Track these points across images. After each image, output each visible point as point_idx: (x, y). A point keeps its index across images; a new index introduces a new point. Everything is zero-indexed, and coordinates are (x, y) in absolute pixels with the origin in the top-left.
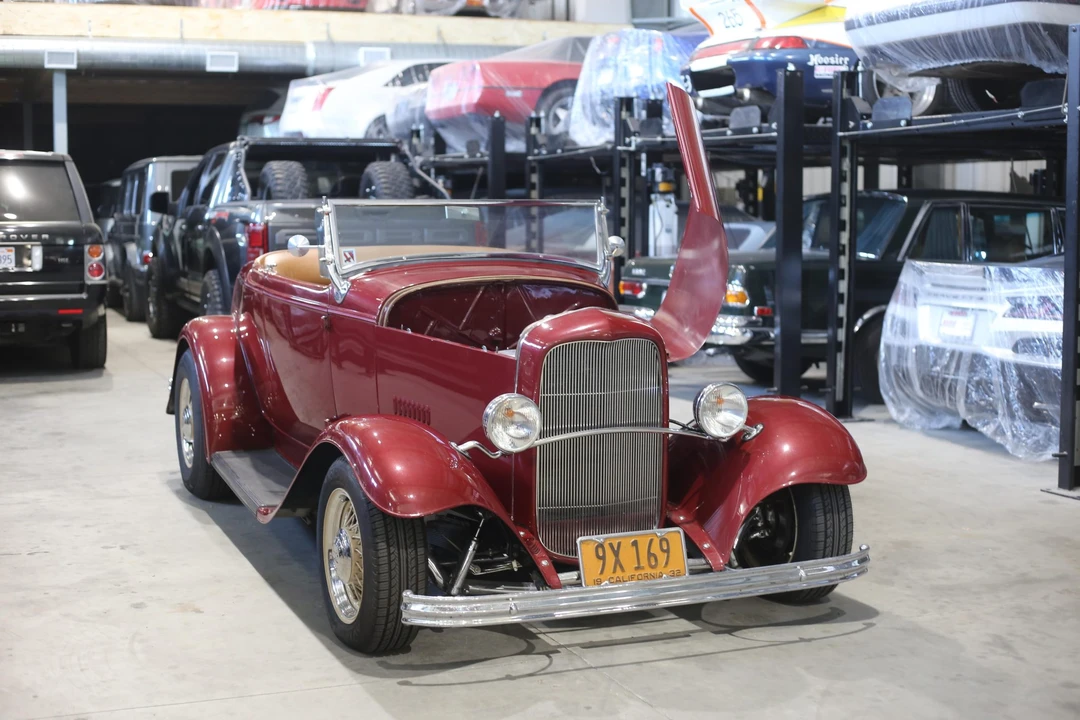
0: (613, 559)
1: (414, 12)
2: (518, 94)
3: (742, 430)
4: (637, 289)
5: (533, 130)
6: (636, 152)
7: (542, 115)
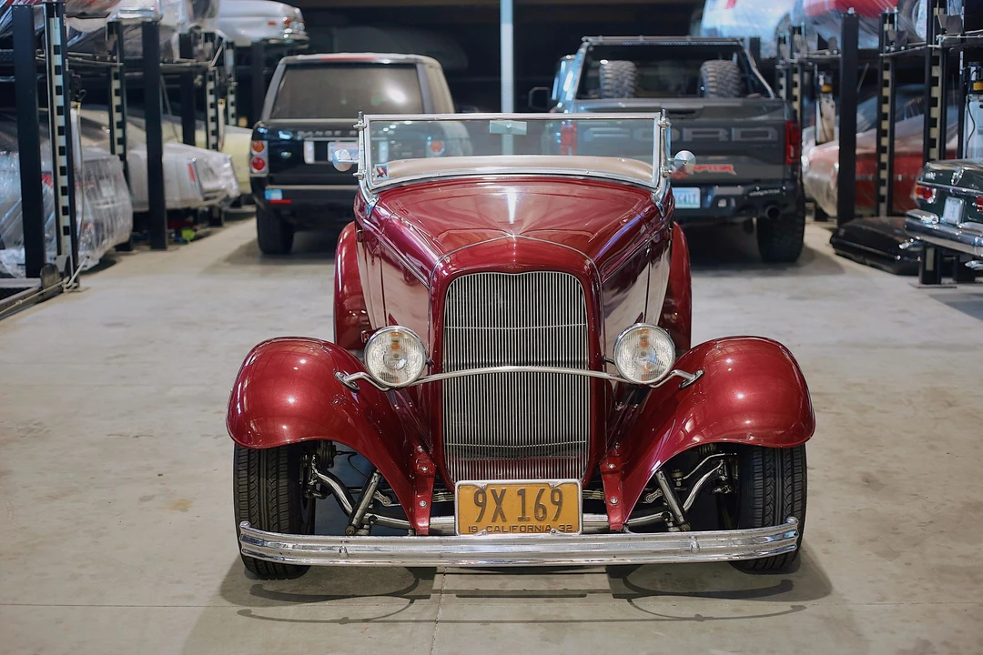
0: (494, 506)
3: (677, 377)
4: (928, 194)
5: (887, 27)
6: (945, 50)
7: (896, 11)
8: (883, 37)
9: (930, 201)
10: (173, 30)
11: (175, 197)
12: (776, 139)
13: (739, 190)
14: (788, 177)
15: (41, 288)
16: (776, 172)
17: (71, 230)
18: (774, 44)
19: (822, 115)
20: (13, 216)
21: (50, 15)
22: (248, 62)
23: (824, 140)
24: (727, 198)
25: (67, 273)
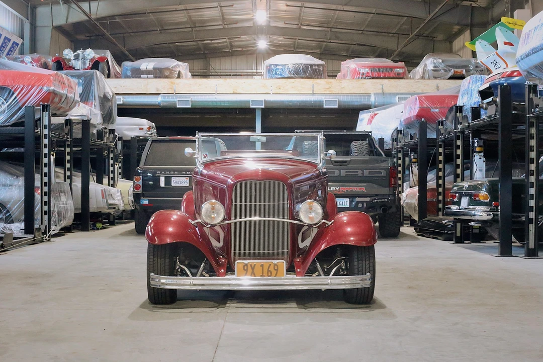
0: (251, 270)
1: (429, 79)
2: (437, 110)
3: (324, 223)
4: (454, 197)
5: (440, 127)
6: (462, 132)
7: (444, 119)
8: (438, 131)
9: (456, 200)
10: (95, 127)
11: (93, 206)
12: (385, 175)
13: (368, 199)
14: (391, 193)
15: (34, 237)
16: (386, 191)
17: (48, 213)
18: (391, 142)
19: (412, 173)
20: (19, 207)
21: (43, 111)
22: (128, 148)
23: (414, 186)
24: (362, 202)
25: (44, 233)
